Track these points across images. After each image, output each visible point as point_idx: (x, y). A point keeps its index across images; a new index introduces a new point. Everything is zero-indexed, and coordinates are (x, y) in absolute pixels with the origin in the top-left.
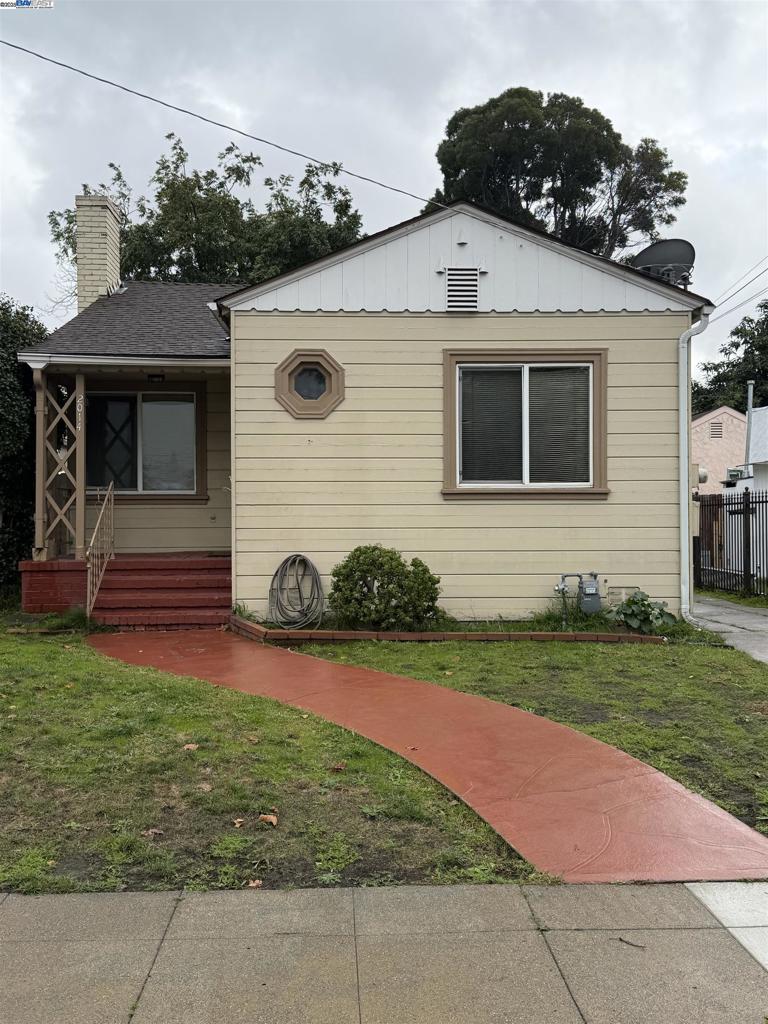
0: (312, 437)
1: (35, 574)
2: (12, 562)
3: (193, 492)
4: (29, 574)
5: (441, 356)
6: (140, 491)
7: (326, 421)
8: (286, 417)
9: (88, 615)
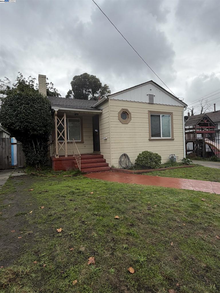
0: (125, 128)
3: (80, 141)
4: (55, 161)
5: (148, 112)
6: (69, 141)
7: (128, 124)
8: (120, 123)
9: (80, 171)
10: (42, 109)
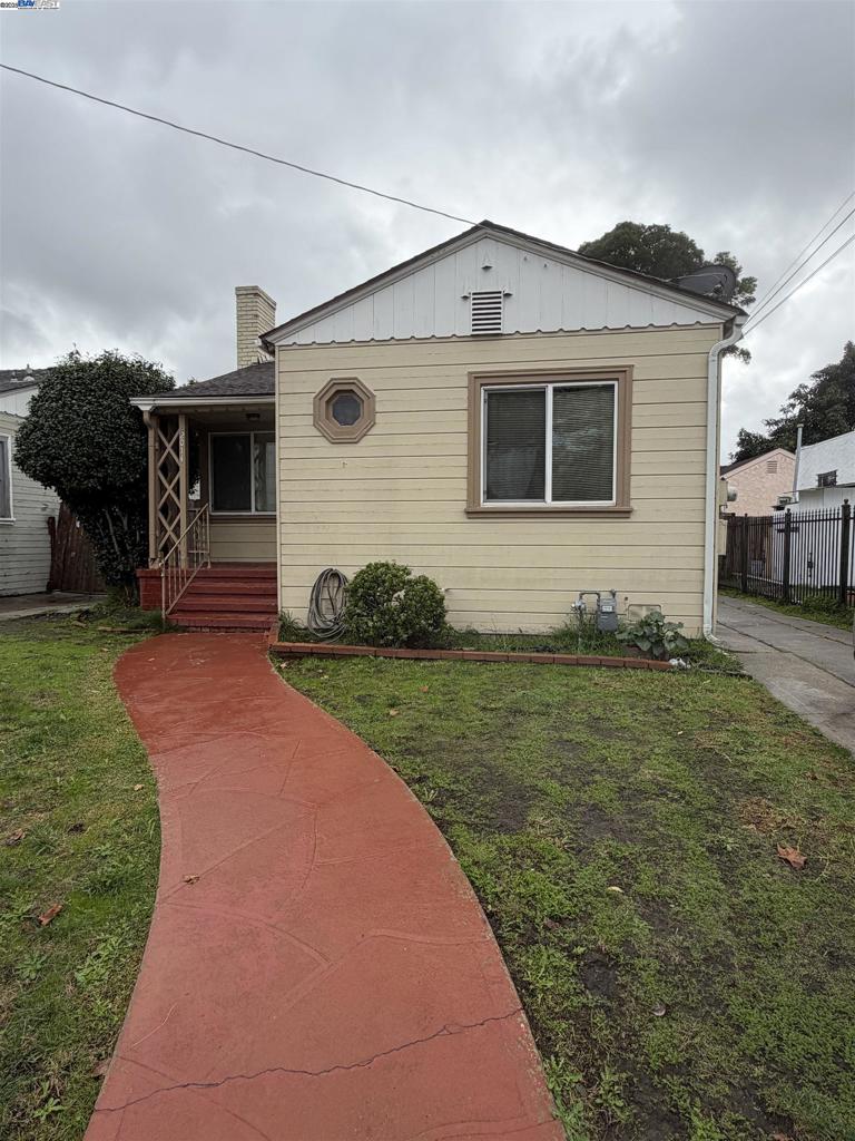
0: (346, 461)
4: (145, 579)
5: (466, 379)
6: (253, 512)
7: (359, 444)
9: (164, 617)
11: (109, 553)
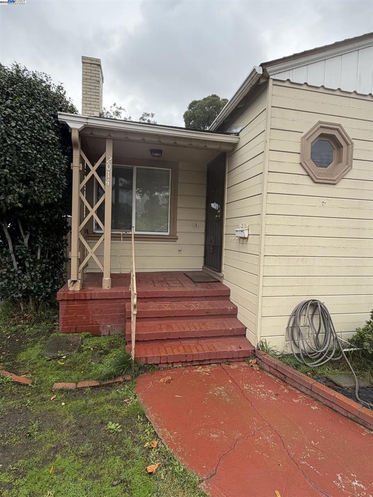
0: (325, 200)
1: (71, 302)
2: (48, 284)
3: (168, 234)
4: (65, 303)
6: (134, 232)
7: (337, 186)
8: (307, 181)
9: (133, 357)
10: (14, 119)
11: (8, 271)
